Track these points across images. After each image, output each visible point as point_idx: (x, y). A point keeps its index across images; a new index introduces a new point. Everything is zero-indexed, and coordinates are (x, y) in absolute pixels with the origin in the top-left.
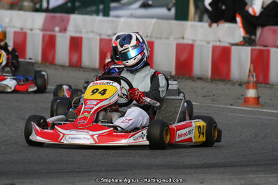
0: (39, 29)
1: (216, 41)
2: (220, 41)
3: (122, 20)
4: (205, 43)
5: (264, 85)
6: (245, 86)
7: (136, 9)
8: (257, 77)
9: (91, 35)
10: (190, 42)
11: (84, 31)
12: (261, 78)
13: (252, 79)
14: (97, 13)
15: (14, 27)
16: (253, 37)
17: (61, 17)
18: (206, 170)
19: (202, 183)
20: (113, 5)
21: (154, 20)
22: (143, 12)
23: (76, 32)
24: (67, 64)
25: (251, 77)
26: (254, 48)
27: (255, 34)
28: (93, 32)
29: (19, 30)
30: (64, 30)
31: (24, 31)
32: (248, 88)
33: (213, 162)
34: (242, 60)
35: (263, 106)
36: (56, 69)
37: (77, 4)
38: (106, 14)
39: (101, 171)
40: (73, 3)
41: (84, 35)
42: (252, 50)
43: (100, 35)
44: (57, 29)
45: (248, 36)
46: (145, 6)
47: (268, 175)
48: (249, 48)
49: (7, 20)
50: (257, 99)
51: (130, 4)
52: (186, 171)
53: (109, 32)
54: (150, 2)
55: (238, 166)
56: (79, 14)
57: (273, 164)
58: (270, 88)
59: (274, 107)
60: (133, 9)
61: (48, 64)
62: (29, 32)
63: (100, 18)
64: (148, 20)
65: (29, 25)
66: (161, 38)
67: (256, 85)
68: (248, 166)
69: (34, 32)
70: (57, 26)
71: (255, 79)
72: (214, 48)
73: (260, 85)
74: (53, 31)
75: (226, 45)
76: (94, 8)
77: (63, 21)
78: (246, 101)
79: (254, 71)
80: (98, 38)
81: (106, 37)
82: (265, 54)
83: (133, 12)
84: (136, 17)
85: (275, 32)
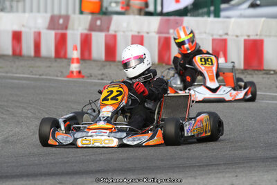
0: (155, 32)
3: (233, 20)
7: (245, 9)
9: (204, 36)
14: (208, 14)
15: (131, 31)
17: (175, 20)
20: (223, 6)
21: (263, 19)
22: (252, 11)
28: (205, 33)
29: (136, 34)
31: (141, 34)
38: (217, 15)
39: (219, 165)
43: (212, 35)
44: (172, 31)
46: (253, 6)
49: (125, 25)
51: (239, 4)
53: (221, 32)
54: (258, 2)
56: (191, 16)
60: (241, 10)
61: (164, 65)
62: (145, 35)
63: (212, 19)
65: (145, 29)
66: (270, 36)
69: (150, 34)
70: (172, 28)
74: (168, 33)
76: (205, 10)
77: (177, 23)
80: (211, 38)
81: (218, 37)
83: (243, 12)
84: (245, 17)
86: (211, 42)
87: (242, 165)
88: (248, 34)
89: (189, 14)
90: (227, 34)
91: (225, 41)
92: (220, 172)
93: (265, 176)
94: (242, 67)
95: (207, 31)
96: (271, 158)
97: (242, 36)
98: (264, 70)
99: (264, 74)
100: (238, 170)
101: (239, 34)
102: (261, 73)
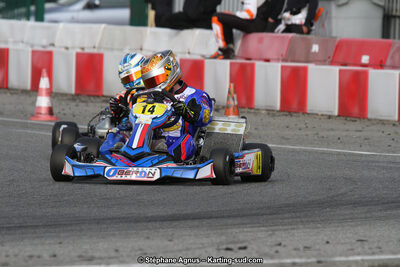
1: (185, 53)
2: (189, 53)
3: (61, 25)
5: (246, 110)
6: (224, 111)
7: (78, 11)
9: (21, 46)
11: (11, 40)
12: (244, 101)
13: (232, 103)
14: (27, 16)
18: (176, 223)
19: (170, 240)
20: (48, 6)
21: (103, 26)
22: (88, 14)
23: (1, 42)
25: (231, 99)
26: (234, 61)
28: (22, 42)
32: (227, 114)
33: (185, 212)
34: (218, 79)
35: (246, 138)
38: (40, 18)
39: (37, 226)
41: (10, 46)
42: (231, 64)
43: (32, 46)
46: (90, 6)
47: (256, 229)
48: (228, 62)
51: (70, 4)
52: (150, 225)
53: (44, 42)
54: (97, 2)
55: (217, 218)
56: (3, 18)
57: (262, 215)
58: (255, 113)
59: (261, 139)
60: (74, 11)
63: (32, 23)
64: (95, 26)
66: (112, 49)
67: (237, 111)
68: (229, 217)
71: (236, 103)
72: (183, 62)
73: (243, 110)
75: (198, 57)
76: (23, 10)
79: (235, 92)
80: (30, 50)
81: (40, 49)
82: (249, 68)
83: (75, 15)
84: (78, 22)
85: (261, 41)
86: (30, 55)
87: (69, 228)
88: (82, 46)
90: (53, 45)
91: (50, 54)
92: (38, 237)
93: (101, 244)
94: (73, 91)
95: (25, 41)
96: (109, 219)
97: (73, 48)
98: (103, 96)
99: (104, 101)
100: (62, 235)
101: (69, 46)
102: (98, 100)
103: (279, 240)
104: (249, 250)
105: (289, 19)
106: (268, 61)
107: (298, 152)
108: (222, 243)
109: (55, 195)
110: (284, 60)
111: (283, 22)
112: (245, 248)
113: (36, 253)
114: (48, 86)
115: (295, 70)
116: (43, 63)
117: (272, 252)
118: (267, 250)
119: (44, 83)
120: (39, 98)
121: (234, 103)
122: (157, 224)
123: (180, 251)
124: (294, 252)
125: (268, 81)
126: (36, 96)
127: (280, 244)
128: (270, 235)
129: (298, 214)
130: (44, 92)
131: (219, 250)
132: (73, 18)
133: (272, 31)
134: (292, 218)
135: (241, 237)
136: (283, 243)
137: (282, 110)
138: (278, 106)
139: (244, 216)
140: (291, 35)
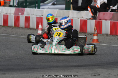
0: (13, 14)
2: (83, 18)
3: (45, 10)
4: (77, 18)
5: (100, 34)
6: (93, 35)
7: (50, 5)
8: (97, 32)
9: (33, 16)
10: (72, 18)
11: (30, 14)
12: (99, 32)
14: (35, 7)
15: (3, 13)
16: (96, 16)
17: (22, 9)
18: (79, 68)
19: (77, 73)
20: (41, 4)
21: (57, 10)
22: (53, 7)
23: (27, 15)
24: (24, 27)
27: (96, 15)
28: (34, 15)
29: (5, 14)
30: (23, 14)
31: (7, 14)
32: (94, 36)
33: (81, 64)
34: (91, 25)
35: (100, 43)
36: (20, 29)
37: (27, 4)
38: (39, 8)
39: (38, 68)
40: (26, 4)
41: (30, 16)
42: (95, 21)
44: (20, 14)
45: (93, 16)
46: (54, 4)
47: (103, 69)
48: (94, 20)
49: (0, 10)
50: (98, 40)
52: (71, 68)
53: (40, 15)
54: (56, 3)
55: (91, 66)
57: (105, 65)
58: (102, 35)
59: (104, 43)
60: (49, 6)
61: (16, 27)
62: (9, 15)
63: (36, 9)
65: (9, 12)
67: (97, 35)
68: (95, 66)
69: (11, 15)
70: (20, 12)
72: (81, 20)
74: (19, 14)
75: (86, 19)
76: (34, 5)
77: (22, 10)
78: (93, 40)
79: (96, 29)
80: (36, 17)
81: (39, 17)
82: (100, 22)
83: (49, 7)
84: (50, 9)
85: (104, 14)
86: (36, 18)
87: (47, 69)
89: (27, 7)
90: (43, 15)
91: (42, 18)
92: (38, 72)
95: (34, 14)
96: (59, 66)
103: (110, 73)
104: (101, 75)
105: (112, 8)
106: (106, 20)
107: (115, 47)
108: (93, 73)
109: (43, 59)
110: (111, 20)
111: (110, 9)
112: (99, 75)
113: (38, 76)
114: (41, 28)
115: (114, 23)
116: (39, 21)
117: (108, 76)
118: (106, 75)
119: (40, 27)
120: (39, 31)
121: (96, 32)
122: (74, 68)
123: (80, 76)
124: (114, 76)
125: (106, 26)
126: (38, 30)
127: (110, 74)
128: (107, 71)
129: (115, 65)
130: (40, 29)
131: (92, 75)
132: (48, 8)
133: (107, 11)
134: (114, 66)
135: (98, 72)
136: (111, 74)
137: (110, 34)
138: (109, 33)
139: (99, 65)
140: (113, 12)
